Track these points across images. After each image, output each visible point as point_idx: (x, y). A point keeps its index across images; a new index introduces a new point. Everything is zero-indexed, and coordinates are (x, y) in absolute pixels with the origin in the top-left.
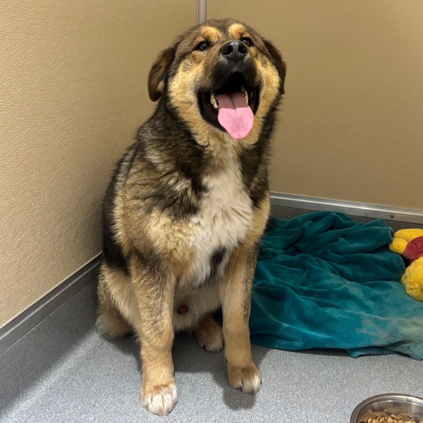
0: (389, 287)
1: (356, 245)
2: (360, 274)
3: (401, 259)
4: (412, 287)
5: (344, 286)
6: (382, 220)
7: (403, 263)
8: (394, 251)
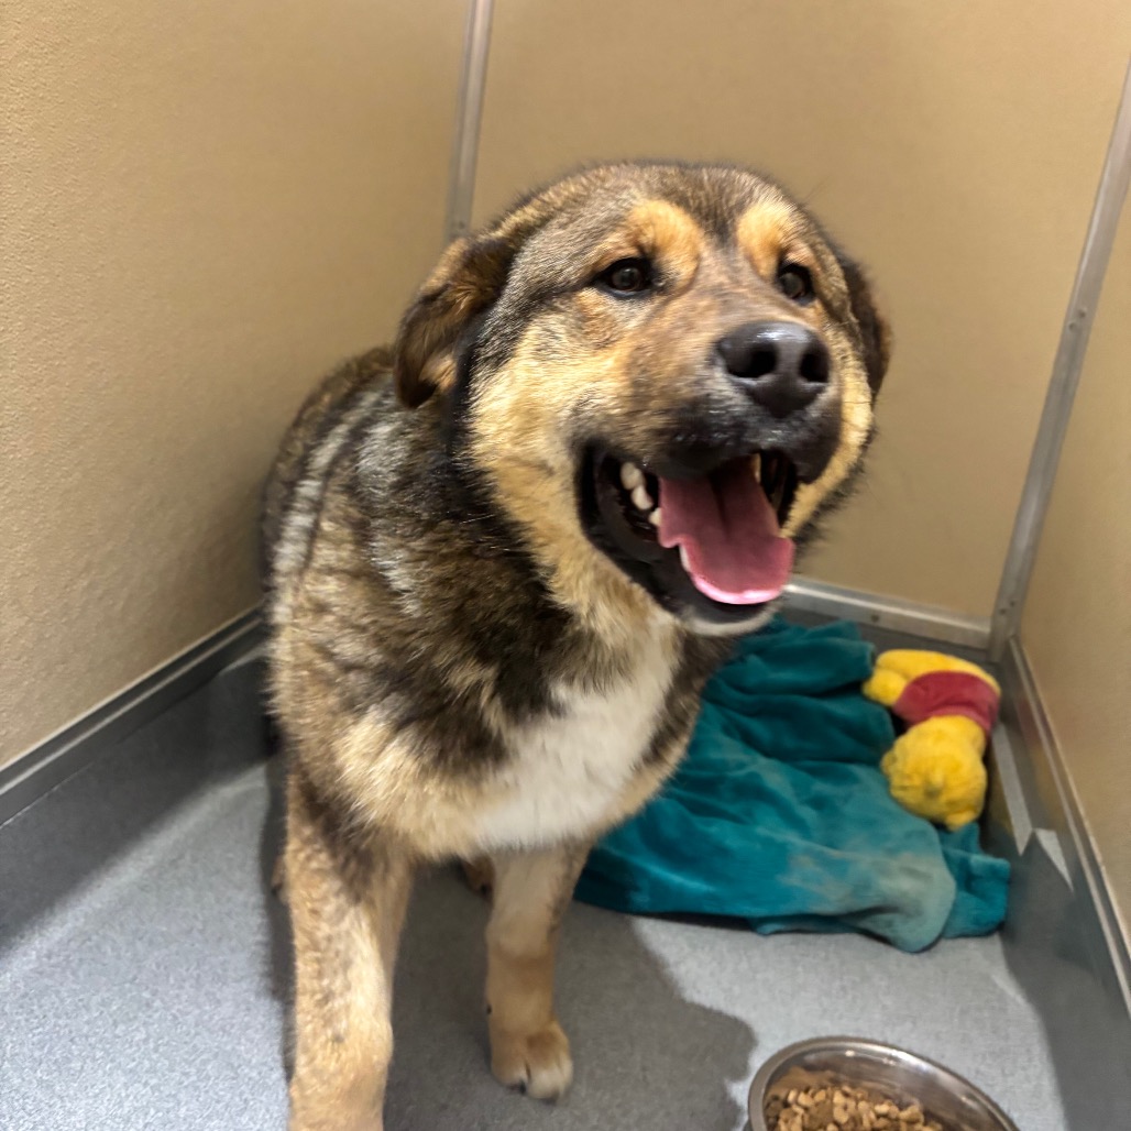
0: (855, 780)
1: (787, 676)
2: (789, 742)
3: (887, 718)
4: (907, 783)
5: (752, 769)
6: (851, 625)
7: (890, 728)
8: (873, 697)
